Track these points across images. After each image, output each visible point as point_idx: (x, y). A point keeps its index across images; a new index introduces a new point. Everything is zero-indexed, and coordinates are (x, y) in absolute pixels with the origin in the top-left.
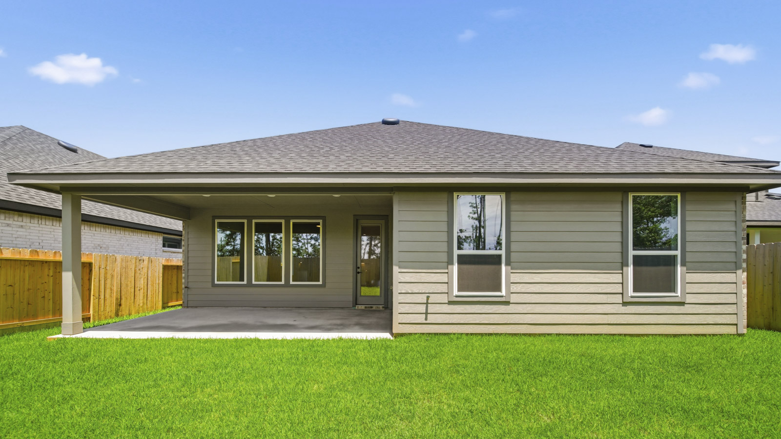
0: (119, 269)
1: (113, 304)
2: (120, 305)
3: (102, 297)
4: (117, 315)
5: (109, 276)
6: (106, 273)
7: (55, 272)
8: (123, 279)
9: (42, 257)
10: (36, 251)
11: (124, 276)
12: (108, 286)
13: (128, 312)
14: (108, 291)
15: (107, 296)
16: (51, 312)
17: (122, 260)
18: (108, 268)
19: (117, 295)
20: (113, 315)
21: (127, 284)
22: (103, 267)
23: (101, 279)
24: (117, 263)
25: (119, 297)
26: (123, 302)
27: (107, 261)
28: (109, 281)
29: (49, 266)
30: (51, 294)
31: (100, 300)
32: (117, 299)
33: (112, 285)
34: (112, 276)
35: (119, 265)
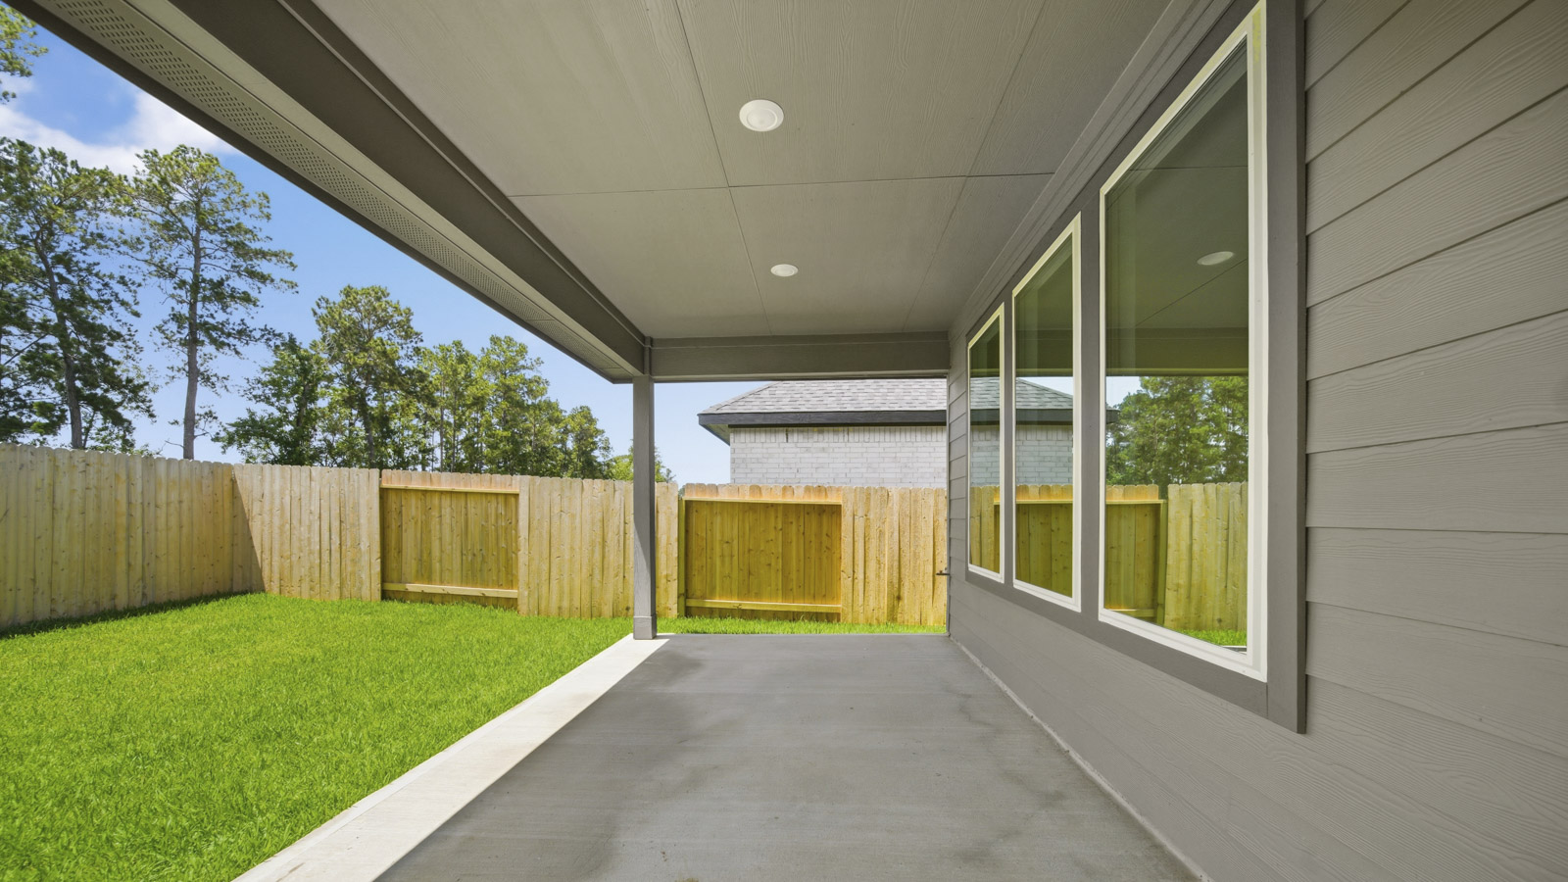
0: (896, 518)
1: (882, 595)
2: (899, 598)
3: (860, 576)
4: (892, 617)
5: (874, 533)
6: (867, 527)
7: (784, 523)
8: (905, 540)
9: (766, 498)
10: (760, 489)
11: (907, 534)
12: (873, 553)
13: (918, 617)
14: (872, 565)
15: (871, 574)
16: (780, 592)
17: (902, 498)
18: (871, 516)
19: (891, 574)
20: (884, 618)
21: (915, 553)
22: (860, 513)
23: (856, 539)
24: (890, 505)
25: (895, 581)
26: (905, 593)
27: (868, 499)
28: (873, 544)
29: (776, 511)
30: (780, 560)
31: (856, 581)
32: (891, 583)
33: (880, 551)
34: (881, 533)
35: (896, 508)
